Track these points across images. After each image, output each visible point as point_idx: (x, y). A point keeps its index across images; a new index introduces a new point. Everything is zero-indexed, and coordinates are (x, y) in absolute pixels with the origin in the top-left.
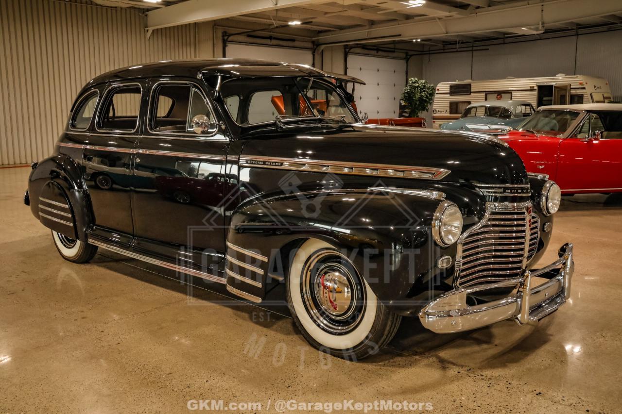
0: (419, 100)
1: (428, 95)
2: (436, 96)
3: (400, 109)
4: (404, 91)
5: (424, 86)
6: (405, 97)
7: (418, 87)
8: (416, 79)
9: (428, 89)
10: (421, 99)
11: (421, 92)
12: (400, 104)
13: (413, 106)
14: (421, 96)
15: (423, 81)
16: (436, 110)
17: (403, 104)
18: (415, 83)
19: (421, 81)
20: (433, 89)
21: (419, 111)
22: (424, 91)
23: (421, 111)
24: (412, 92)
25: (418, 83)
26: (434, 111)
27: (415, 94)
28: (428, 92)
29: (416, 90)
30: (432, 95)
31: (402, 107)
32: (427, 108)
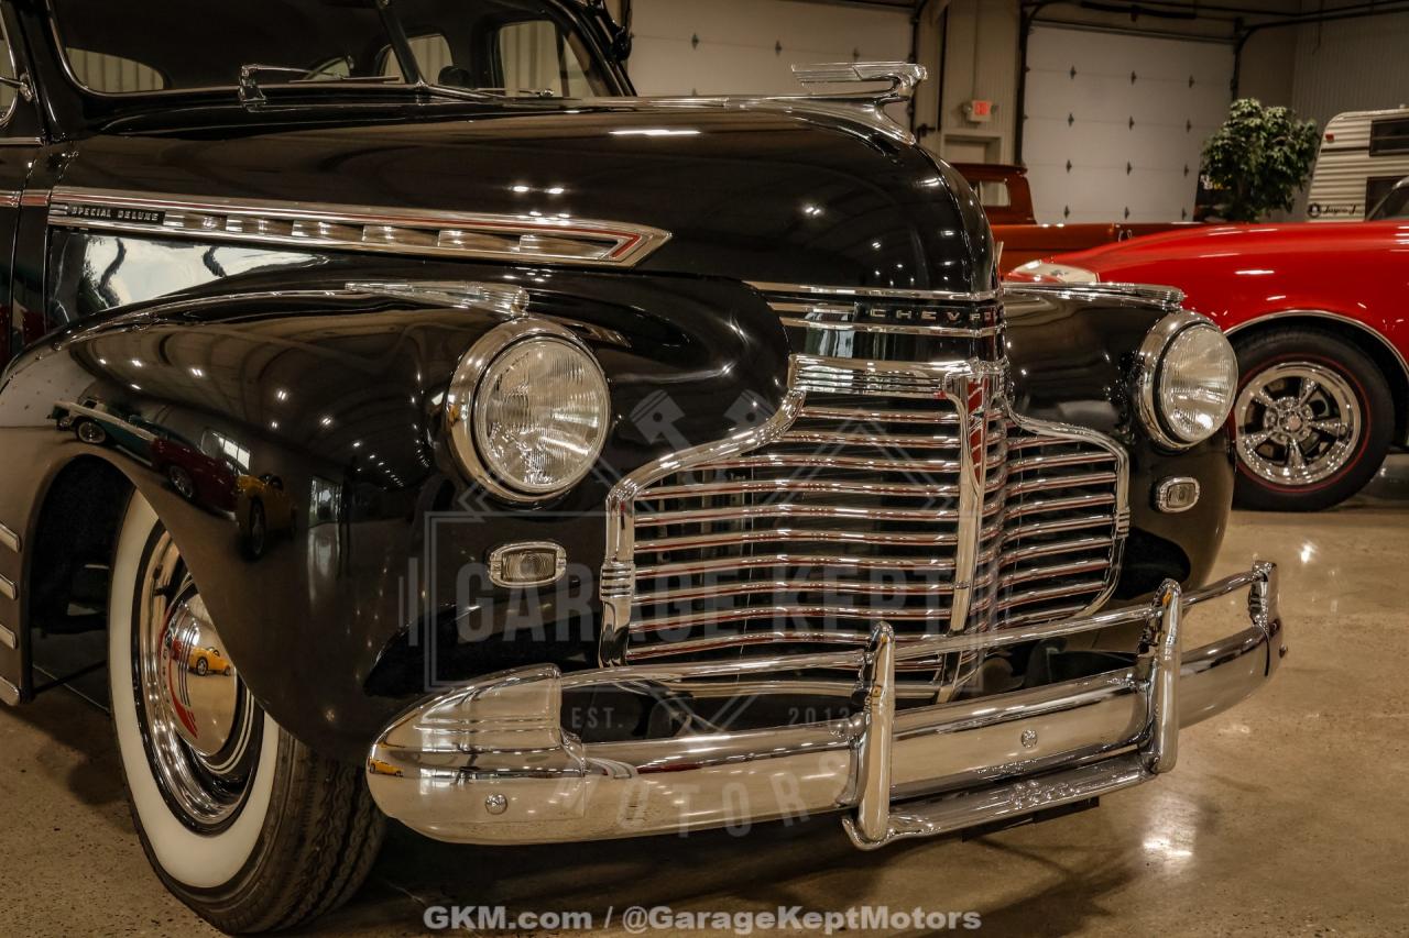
0: (1261, 174)
1: (1294, 157)
2: (1322, 159)
3: (1197, 204)
4: (1210, 143)
5: (1283, 127)
6: (1213, 161)
7: (1259, 128)
8: (1256, 103)
9: (1297, 135)
10: (1268, 170)
11: (1268, 146)
12: (1200, 185)
13: (1240, 191)
14: (1270, 158)
15: (1280, 111)
16: (1319, 207)
17: (1208, 185)
18: (1250, 115)
19: (1273, 110)
20: (1315, 137)
21: (1259, 208)
22: (1281, 143)
23: (1264, 211)
24: (1237, 145)
25: (1261, 117)
26: (1311, 210)
27: (1246, 151)
28: (1292, 147)
29: (1253, 139)
30: (1308, 155)
31: (1203, 197)
32: (1288, 200)
